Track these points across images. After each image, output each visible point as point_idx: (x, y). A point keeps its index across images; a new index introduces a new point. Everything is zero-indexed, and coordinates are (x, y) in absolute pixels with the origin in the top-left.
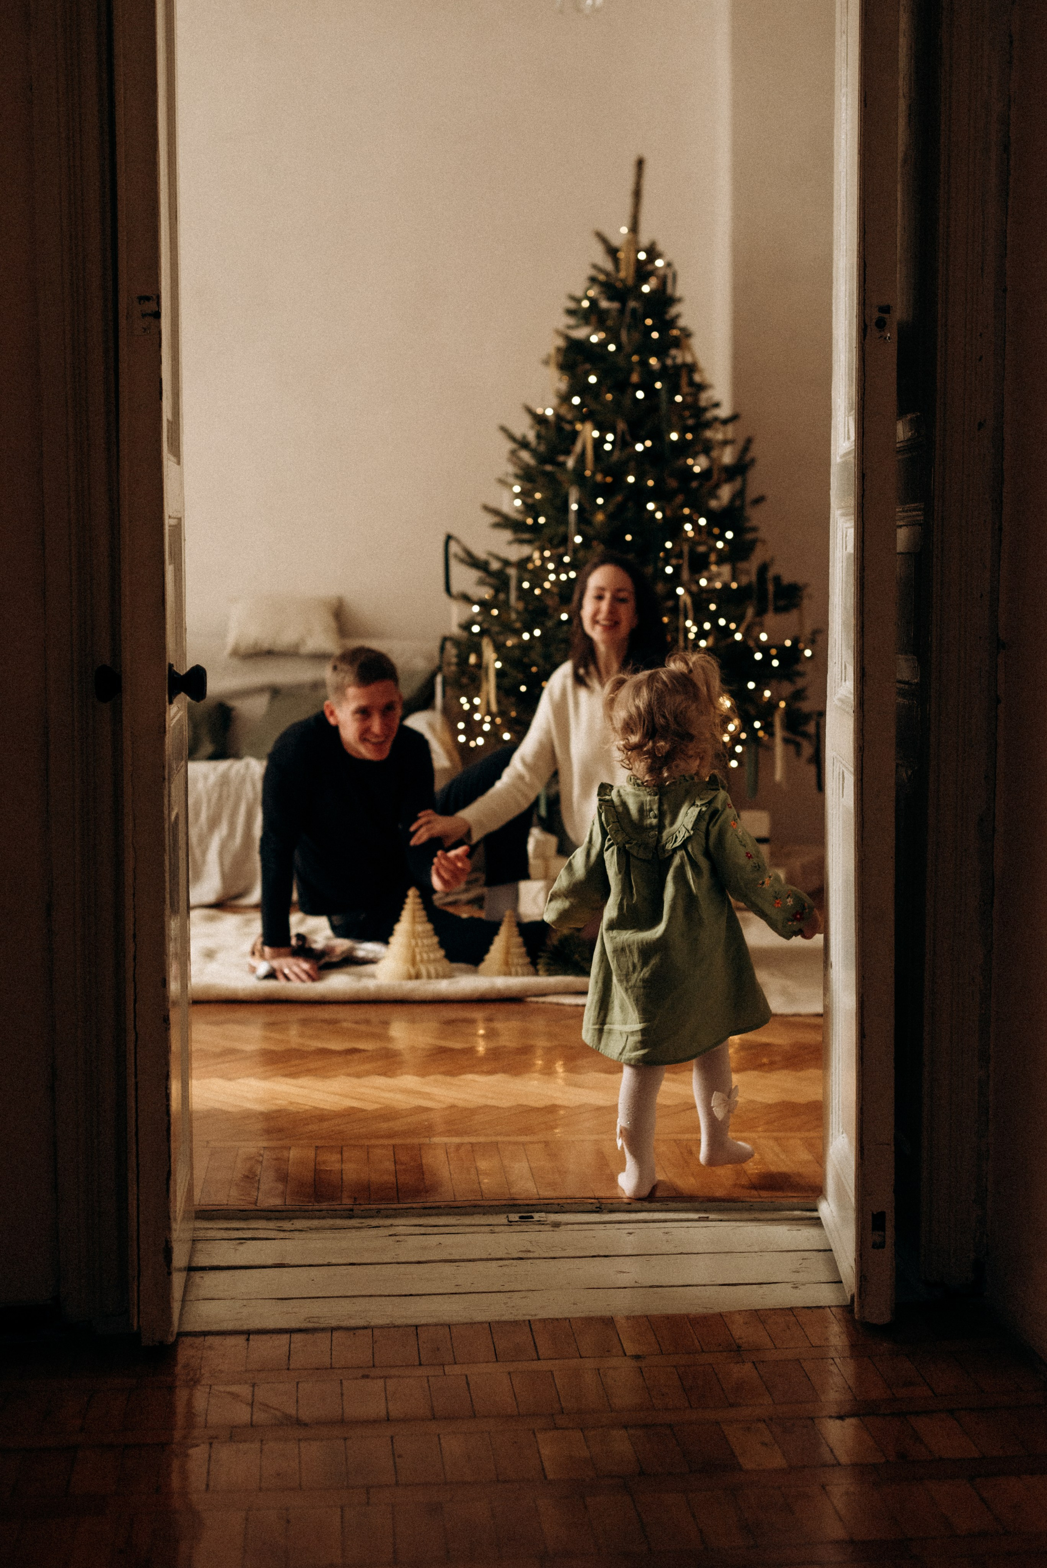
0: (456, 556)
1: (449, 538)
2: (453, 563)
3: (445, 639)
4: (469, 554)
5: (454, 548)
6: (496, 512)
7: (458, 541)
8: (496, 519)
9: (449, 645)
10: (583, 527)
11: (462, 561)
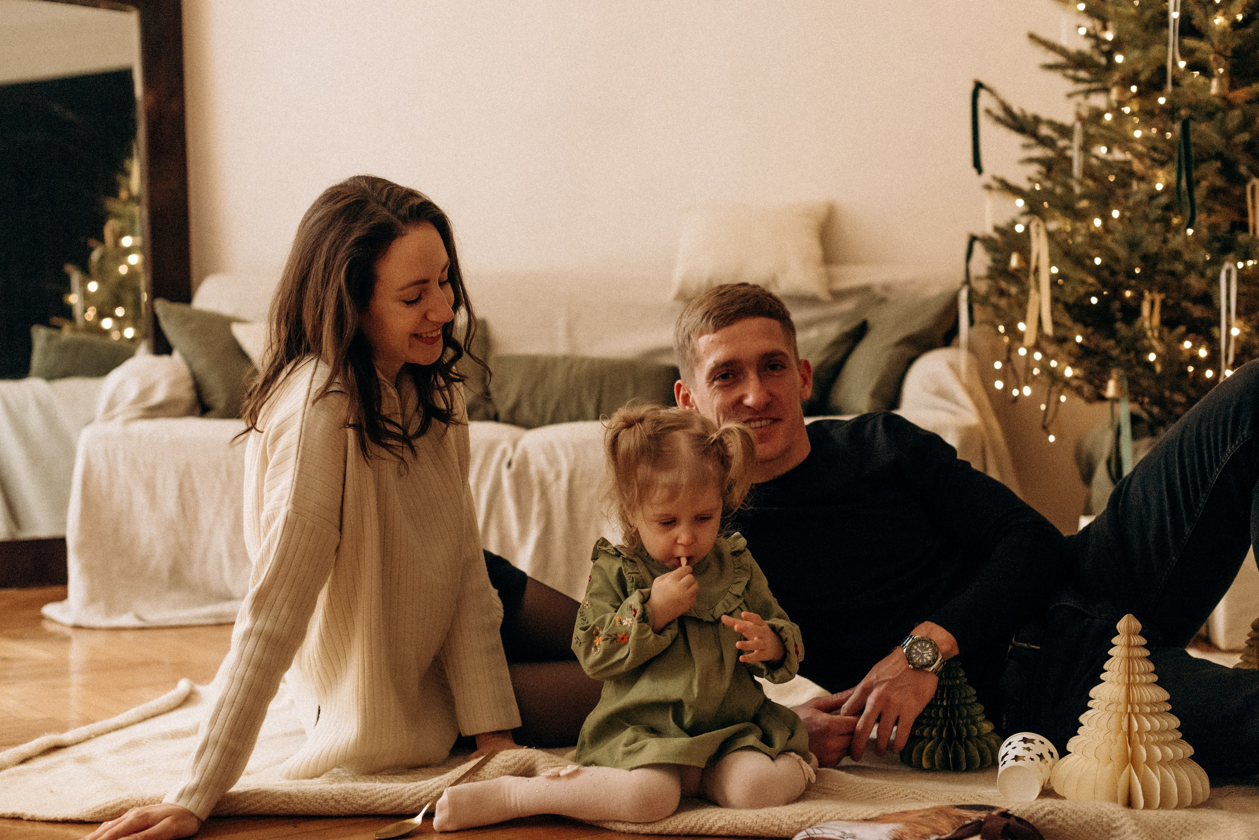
0: (988, 112)
1: (979, 86)
2: (986, 125)
3: (973, 239)
4: (1007, 109)
5: (985, 100)
6: (1051, 47)
7: (991, 91)
8: (1053, 58)
9: (978, 248)
10: (1190, 42)
11: (998, 120)
